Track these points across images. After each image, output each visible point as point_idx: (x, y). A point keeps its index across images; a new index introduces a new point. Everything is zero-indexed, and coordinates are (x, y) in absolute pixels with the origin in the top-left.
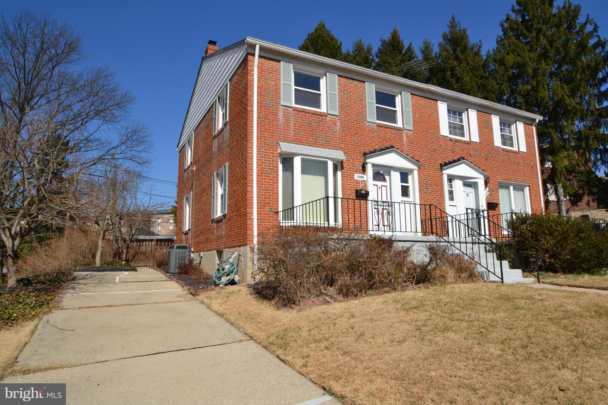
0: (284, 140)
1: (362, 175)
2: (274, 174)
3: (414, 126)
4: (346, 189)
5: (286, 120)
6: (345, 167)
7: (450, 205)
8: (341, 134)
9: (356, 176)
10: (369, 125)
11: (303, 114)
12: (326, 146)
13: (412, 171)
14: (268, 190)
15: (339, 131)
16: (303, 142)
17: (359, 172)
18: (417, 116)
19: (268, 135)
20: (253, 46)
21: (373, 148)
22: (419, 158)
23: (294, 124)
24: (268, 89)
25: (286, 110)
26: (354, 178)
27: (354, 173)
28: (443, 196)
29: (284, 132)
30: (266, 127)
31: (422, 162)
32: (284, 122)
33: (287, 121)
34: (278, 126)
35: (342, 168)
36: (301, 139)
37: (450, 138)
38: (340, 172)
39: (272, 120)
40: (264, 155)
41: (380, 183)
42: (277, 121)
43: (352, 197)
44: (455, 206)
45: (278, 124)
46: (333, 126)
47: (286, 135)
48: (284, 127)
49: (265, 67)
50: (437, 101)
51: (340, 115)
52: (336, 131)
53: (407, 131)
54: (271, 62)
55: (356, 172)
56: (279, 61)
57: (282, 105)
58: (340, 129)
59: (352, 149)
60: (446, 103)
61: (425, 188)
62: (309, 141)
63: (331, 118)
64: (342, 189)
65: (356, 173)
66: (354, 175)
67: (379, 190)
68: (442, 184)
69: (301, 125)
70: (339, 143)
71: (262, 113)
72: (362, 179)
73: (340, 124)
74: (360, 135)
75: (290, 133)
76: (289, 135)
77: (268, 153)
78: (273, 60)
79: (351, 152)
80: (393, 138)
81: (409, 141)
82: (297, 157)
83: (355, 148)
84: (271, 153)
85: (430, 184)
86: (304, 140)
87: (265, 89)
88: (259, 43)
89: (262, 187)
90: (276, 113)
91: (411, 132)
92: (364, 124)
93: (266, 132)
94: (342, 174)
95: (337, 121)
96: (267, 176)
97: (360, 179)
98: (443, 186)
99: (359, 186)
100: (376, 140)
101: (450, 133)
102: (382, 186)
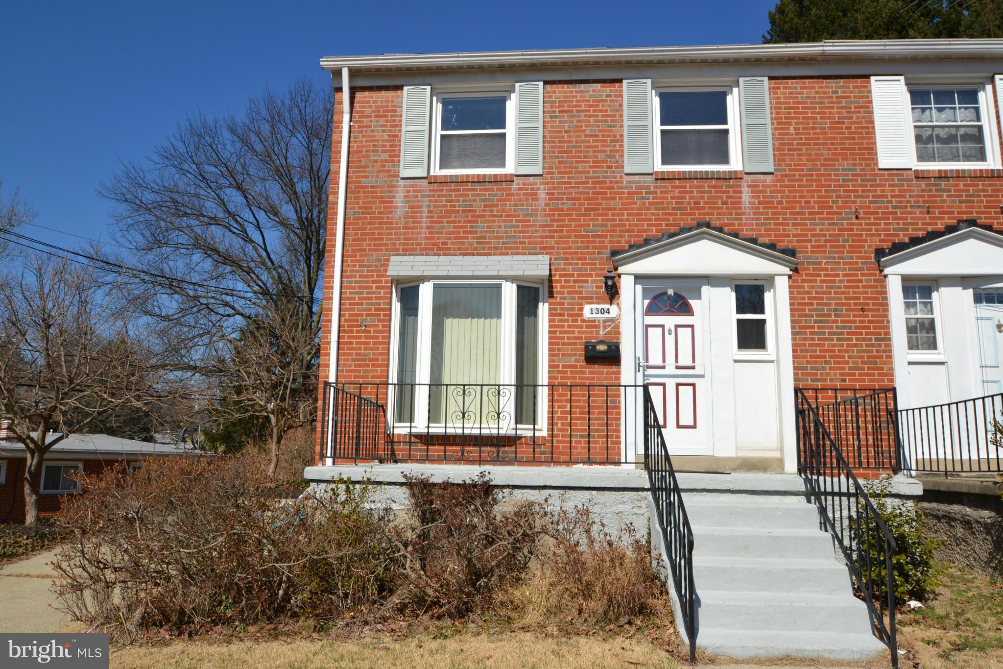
0: (404, 250)
1: (606, 306)
2: (378, 326)
3: (778, 161)
4: (557, 344)
5: (410, 207)
6: (558, 293)
7: (910, 363)
8: (549, 215)
9: (588, 311)
10: (629, 182)
11: (453, 187)
12: (506, 248)
13: (770, 279)
14: (364, 360)
15: (545, 210)
16: (449, 249)
17: (597, 298)
18: (792, 130)
19: (370, 245)
20: (338, 73)
21: (641, 236)
22: (797, 241)
23: (429, 212)
24: (374, 151)
25: (411, 186)
26: (582, 315)
27: (582, 304)
28: (885, 338)
29: (404, 234)
30: (365, 229)
31: (807, 252)
32: (407, 212)
33: (414, 209)
34: (392, 223)
35: (551, 295)
36: (446, 243)
37: (917, 171)
38: (546, 305)
39: (380, 213)
40: (360, 288)
41: (670, 321)
42: (391, 213)
43: (576, 361)
44: (942, 363)
45: (392, 218)
46: (527, 200)
47: (410, 239)
48: (407, 222)
49: (370, 107)
50: (868, 77)
51: (548, 173)
52: (537, 210)
53: (754, 177)
54: (383, 93)
55: (590, 300)
56: (400, 88)
57: (403, 179)
58: (546, 205)
59: (578, 248)
60: (902, 78)
61: (815, 321)
62: (463, 243)
63: (524, 184)
64: (550, 344)
65: (588, 303)
66: (582, 309)
67: (670, 340)
68: (883, 305)
69: (447, 212)
70: (542, 237)
71: (358, 203)
72: (606, 315)
73: (548, 194)
74: (603, 209)
75: (420, 233)
76: (417, 239)
77: (367, 282)
78: (387, 88)
79: (576, 253)
80: (706, 203)
81: (760, 203)
82: (426, 284)
83: (588, 242)
84: (373, 282)
85: (835, 310)
86: (453, 243)
87: (367, 151)
88: (345, 63)
89: (351, 355)
90: (389, 197)
91: (769, 178)
92: (617, 182)
93: (365, 240)
94: (550, 309)
95: (539, 189)
96: (364, 332)
97: (600, 315)
98: (887, 310)
99: (598, 333)
100: (653, 214)
101: (921, 158)
102: (677, 326)
